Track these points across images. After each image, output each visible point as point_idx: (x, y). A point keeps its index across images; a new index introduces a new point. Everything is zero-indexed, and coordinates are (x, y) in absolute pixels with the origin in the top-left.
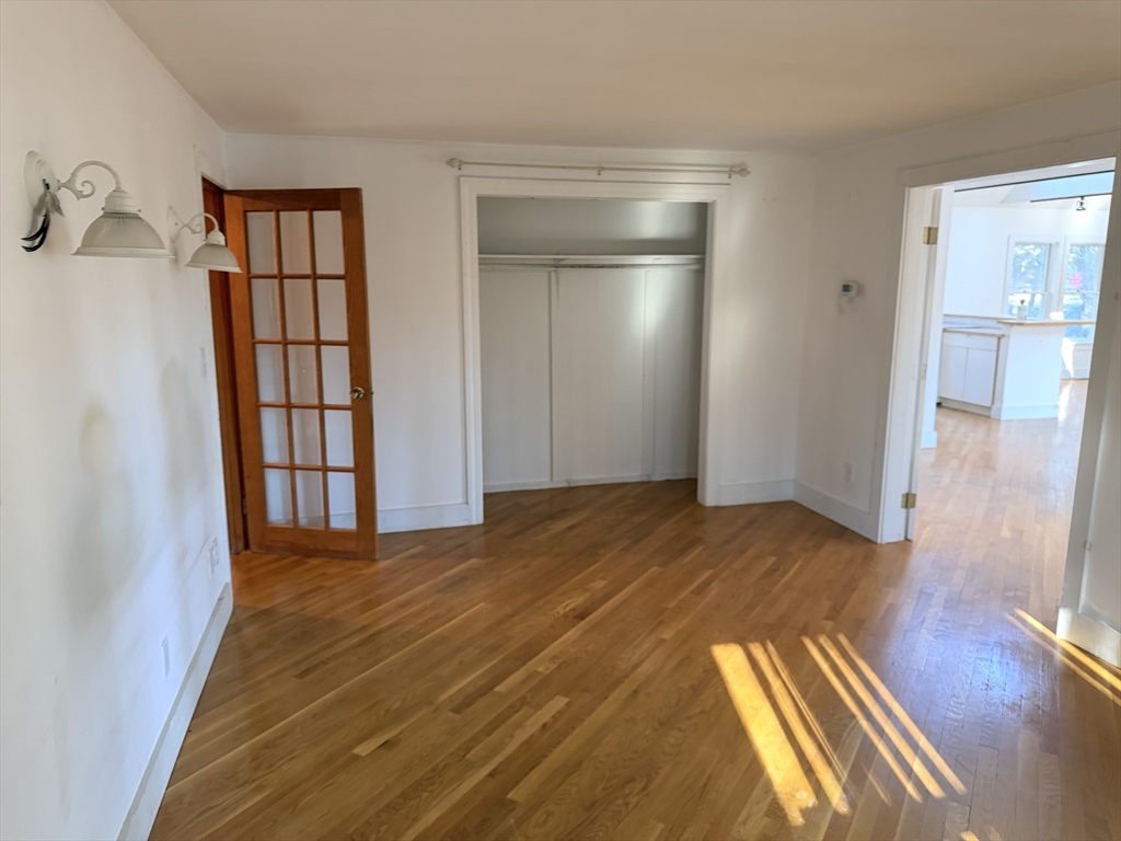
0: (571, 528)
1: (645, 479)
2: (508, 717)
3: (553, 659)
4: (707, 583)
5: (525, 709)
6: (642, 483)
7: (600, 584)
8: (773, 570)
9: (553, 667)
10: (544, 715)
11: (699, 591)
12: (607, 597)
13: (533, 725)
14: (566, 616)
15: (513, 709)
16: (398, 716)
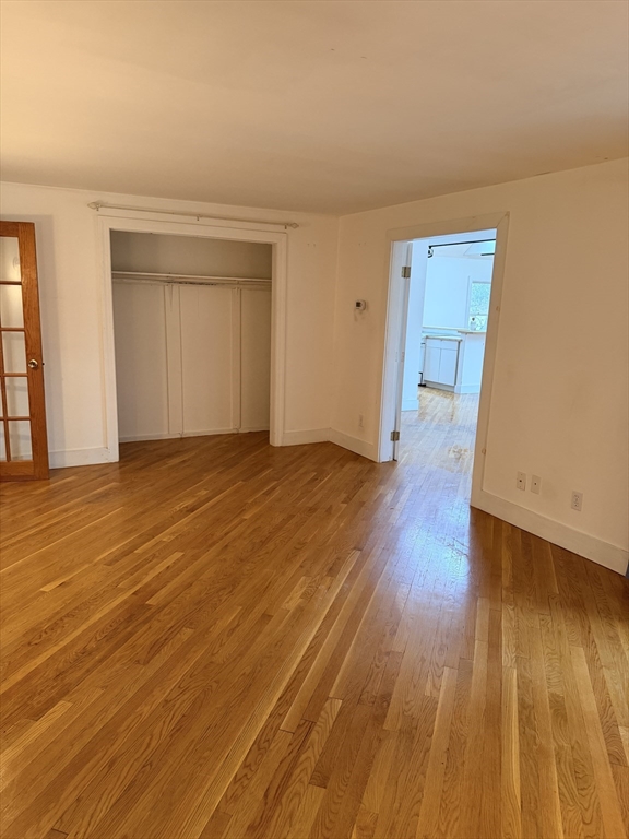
0: (184, 461)
1: (235, 431)
2: (143, 566)
3: (173, 534)
4: (274, 488)
5: (155, 560)
6: (233, 434)
7: (204, 492)
8: (314, 479)
9: (173, 538)
10: (169, 562)
11: (268, 493)
12: (209, 499)
13: (160, 568)
14: (181, 511)
15: (147, 561)
16: (69, 569)
